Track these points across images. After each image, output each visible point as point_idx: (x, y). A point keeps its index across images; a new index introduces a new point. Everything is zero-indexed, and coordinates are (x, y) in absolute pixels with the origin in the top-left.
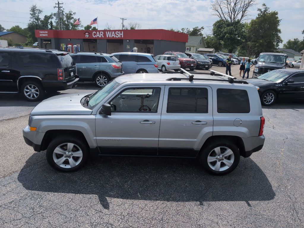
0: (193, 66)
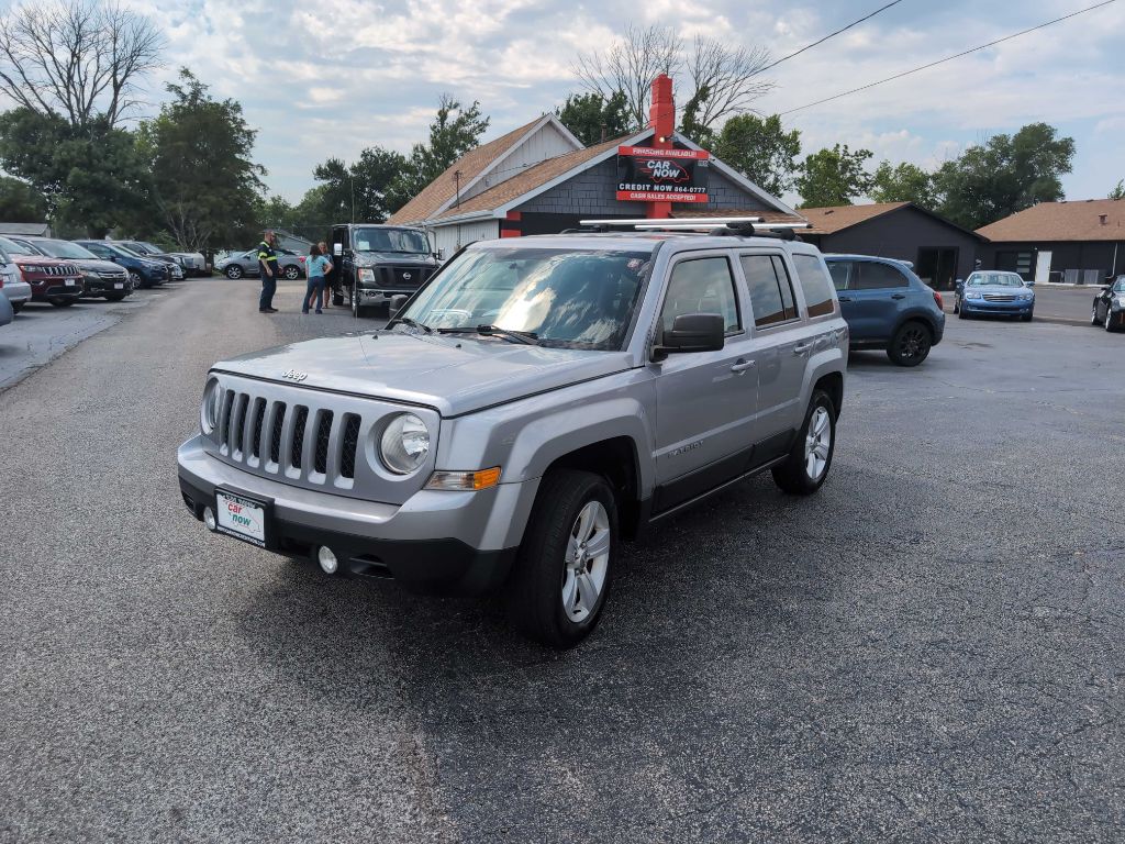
0: (71, 289)
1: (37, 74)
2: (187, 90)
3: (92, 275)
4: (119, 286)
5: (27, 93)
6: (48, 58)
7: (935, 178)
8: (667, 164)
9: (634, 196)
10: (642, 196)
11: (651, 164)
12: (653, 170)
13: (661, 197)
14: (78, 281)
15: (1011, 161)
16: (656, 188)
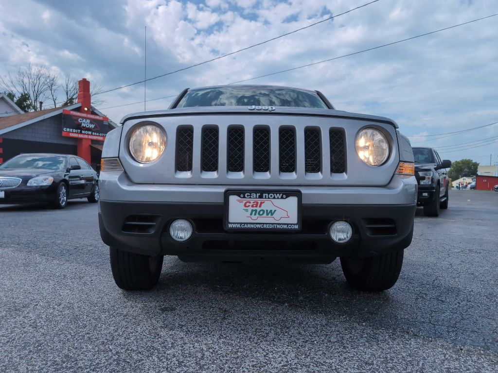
8: (88, 121)
9: (71, 135)
10: (76, 135)
11: (80, 120)
12: (81, 123)
13: (86, 136)
16: (83, 132)
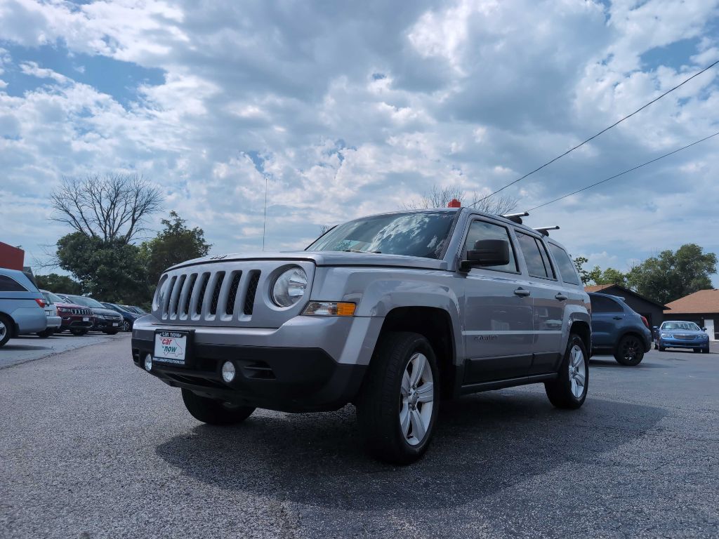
0: (87, 323)
1: (89, 213)
2: (173, 223)
3: (100, 317)
4: (115, 325)
5: (82, 224)
6: (98, 206)
7: (628, 276)
14: (91, 319)
15: (676, 267)
